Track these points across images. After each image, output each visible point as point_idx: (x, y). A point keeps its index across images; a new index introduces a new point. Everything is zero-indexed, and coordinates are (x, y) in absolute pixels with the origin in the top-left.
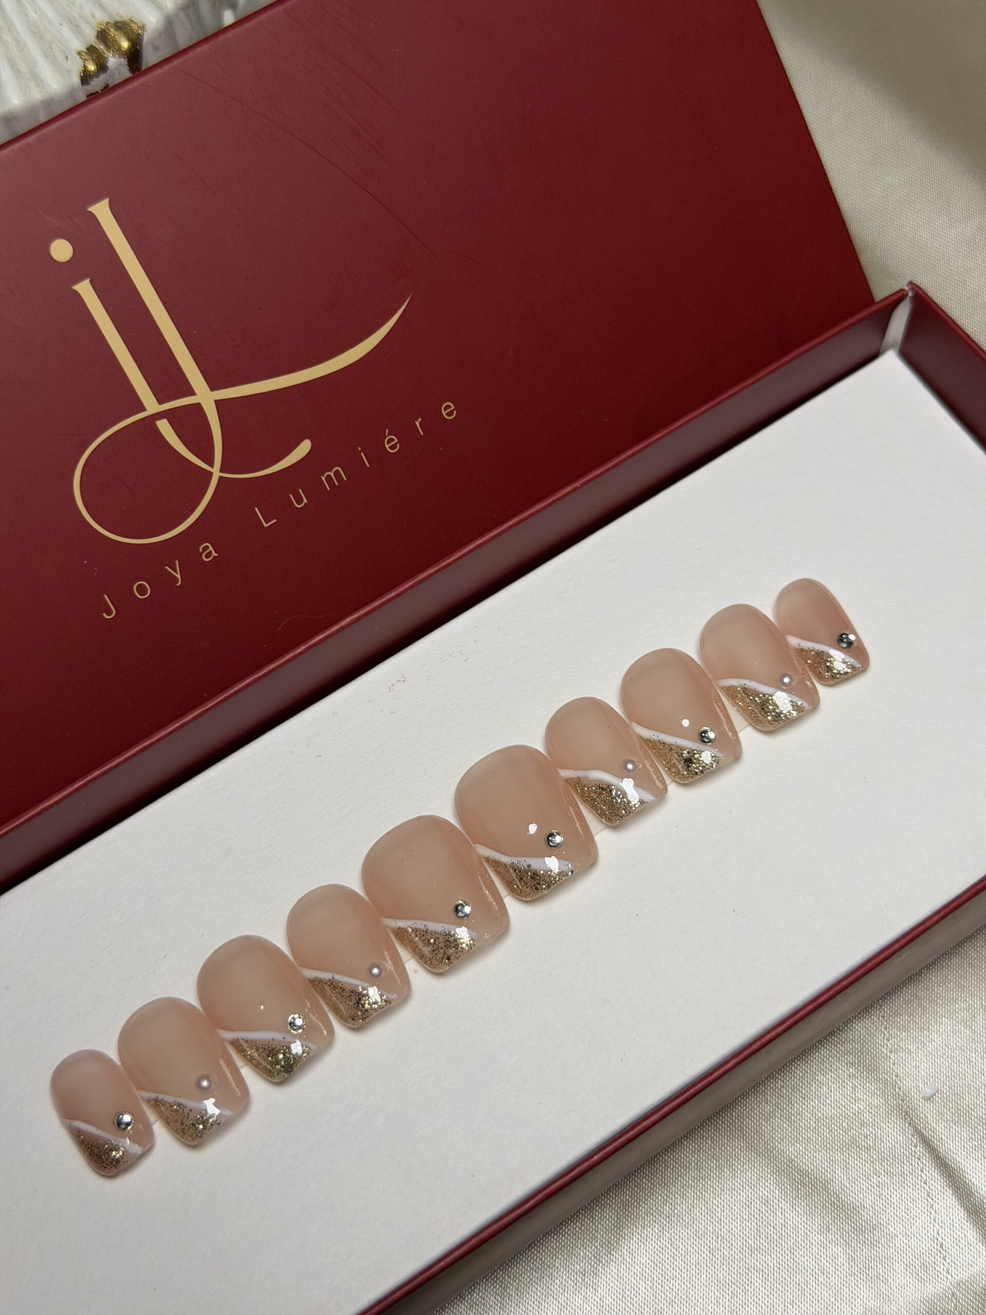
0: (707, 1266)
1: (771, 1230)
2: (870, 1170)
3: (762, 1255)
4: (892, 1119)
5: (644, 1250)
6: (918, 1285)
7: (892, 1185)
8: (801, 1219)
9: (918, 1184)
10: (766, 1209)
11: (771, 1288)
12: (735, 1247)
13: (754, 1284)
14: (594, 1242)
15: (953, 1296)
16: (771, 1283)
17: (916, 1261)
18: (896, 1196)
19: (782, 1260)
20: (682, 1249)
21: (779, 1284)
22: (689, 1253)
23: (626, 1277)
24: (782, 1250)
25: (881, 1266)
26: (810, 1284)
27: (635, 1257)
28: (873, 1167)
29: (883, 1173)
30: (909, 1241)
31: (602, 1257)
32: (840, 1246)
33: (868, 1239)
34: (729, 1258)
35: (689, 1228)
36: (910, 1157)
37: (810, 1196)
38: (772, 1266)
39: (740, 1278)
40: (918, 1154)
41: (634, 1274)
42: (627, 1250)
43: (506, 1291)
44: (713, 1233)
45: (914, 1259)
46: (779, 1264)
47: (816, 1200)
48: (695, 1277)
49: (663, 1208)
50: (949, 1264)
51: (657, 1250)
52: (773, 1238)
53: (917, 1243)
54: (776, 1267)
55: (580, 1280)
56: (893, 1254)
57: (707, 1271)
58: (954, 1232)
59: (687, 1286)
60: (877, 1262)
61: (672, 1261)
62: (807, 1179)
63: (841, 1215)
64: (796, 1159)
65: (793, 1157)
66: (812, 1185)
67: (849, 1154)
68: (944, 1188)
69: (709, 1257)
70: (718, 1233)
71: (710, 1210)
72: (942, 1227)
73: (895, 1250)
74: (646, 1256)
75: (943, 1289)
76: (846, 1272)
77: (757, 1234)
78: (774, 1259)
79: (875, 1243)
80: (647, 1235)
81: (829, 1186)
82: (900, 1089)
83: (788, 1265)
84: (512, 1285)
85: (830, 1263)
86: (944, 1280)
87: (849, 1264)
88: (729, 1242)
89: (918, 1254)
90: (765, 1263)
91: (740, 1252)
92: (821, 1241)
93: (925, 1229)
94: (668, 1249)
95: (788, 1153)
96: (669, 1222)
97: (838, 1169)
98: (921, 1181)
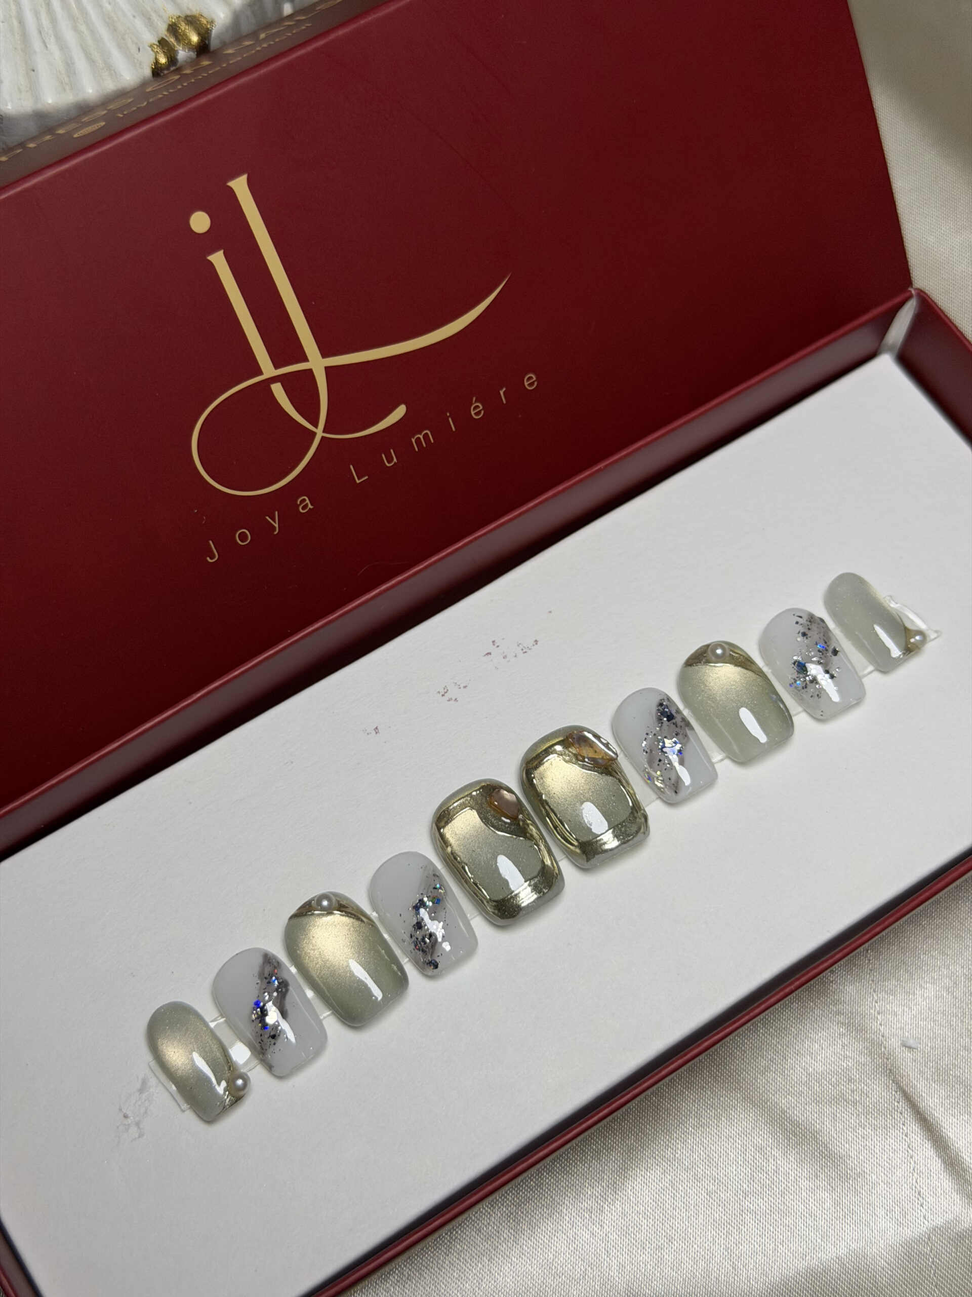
1: (763, 1175)
2: (856, 1122)
4: (878, 1076)
5: (647, 1191)
7: (875, 1136)
8: (792, 1166)
9: (900, 1136)
10: (760, 1156)
12: (730, 1190)
14: (600, 1182)
15: (930, 1240)
17: (896, 1207)
18: (879, 1146)
19: (774, 1204)
21: (770, 1225)
26: (799, 1225)
27: (638, 1197)
28: (859, 1120)
29: (868, 1126)
31: (608, 1196)
32: (827, 1192)
33: (852, 1185)
34: (725, 1200)
35: (689, 1172)
36: (893, 1111)
37: (801, 1145)
38: (764, 1208)
39: (734, 1219)
40: (901, 1108)
42: (631, 1191)
44: (710, 1177)
46: (771, 1207)
49: (665, 1152)
51: (659, 1191)
55: (588, 1217)
56: (875, 1200)
58: (931, 1181)
62: (798, 1129)
63: (828, 1164)
64: (788, 1111)
65: (785, 1109)
66: (802, 1135)
67: (836, 1107)
68: (923, 1141)
70: (715, 1177)
71: (708, 1156)
73: (877, 1197)
75: (920, 1233)
78: (766, 1202)
79: (859, 1189)
80: (649, 1177)
81: (818, 1136)
82: (885, 1048)
86: (921, 1225)
87: (835, 1208)
88: (725, 1186)
89: (897, 1201)
90: (758, 1205)
92: (809, 1186)
93: (905, 1177)
94: (669, 1190)
95: (780, 1104)
96: (670, 1166)
97: (827, 1121)
98: (903, 1133)
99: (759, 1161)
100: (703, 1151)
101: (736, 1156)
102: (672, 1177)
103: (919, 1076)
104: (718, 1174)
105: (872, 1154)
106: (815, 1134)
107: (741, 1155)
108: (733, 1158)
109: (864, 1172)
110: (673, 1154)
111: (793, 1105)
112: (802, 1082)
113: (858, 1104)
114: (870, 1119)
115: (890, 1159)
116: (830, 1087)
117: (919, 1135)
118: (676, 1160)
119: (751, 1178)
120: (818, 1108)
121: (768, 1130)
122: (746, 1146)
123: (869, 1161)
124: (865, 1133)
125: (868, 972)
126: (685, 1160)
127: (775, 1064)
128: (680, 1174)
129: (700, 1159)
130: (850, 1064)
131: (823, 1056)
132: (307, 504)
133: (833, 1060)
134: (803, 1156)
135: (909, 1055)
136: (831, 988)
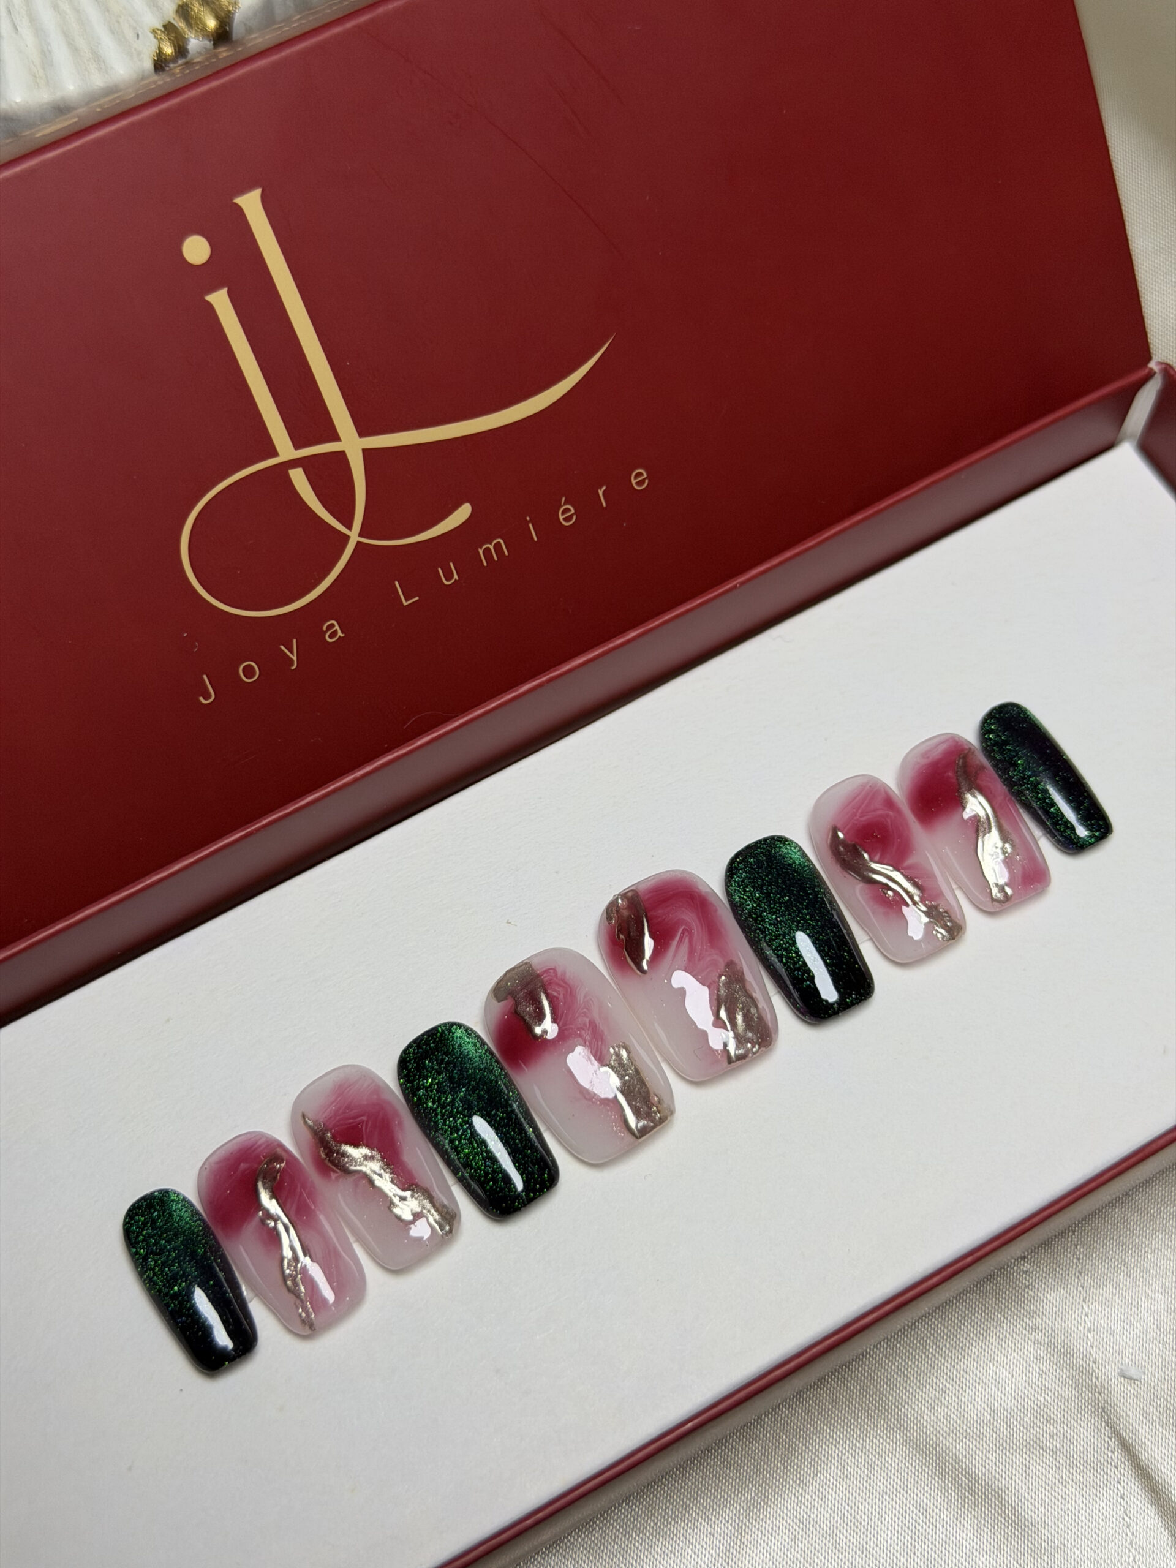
2: (1055, 1478)
4: (1086, 1416)
8: (967, 1534)
9: (1114, 1498)
10: (924, 1520)
18: (1086, 1511)
28: (1059, 1474)
29: (1071, 1483)
37: (980, 1506)
40: (1116, 1461)
63: (1016, 1533)
64: (964, 1460)
65: (961, 1457)
66: (982, 1493)
67: (1029, 1456)
68: (1145, 1505)
71: (854, 1517)
72: (1139, 1553)
81: (1003, 1495)
82: (1097, 1378)
95: (954, 1451)
99: (922, 1527)
100: (848, 1511)
101: (892, 1519)
102: (805, 1545)
103: (1141, 1417)
104: (867, 1543)
105: (1075, 1521)
106: (1000, 1493)
107: (898, 1519)
108: (888, 1522)
109: (1064, 1545)
110: (807, 1513)
111: (970, 1452)
112: (983, 1421)
113: (1058, 1452)
114: (1075, 1474)
115: (1099, 1529)
116: (1022, 1428)
117: (1139, 1498)
118: (812, 1523)
119: (911, 1550)
120: (1004, 1457)
121: (936, 1485)
122: (906, 1505)
123: (1071, 1531)
124: (1067, 1492)
125: (1077, 1275)
126: (823, 1522)
127: (948, 1395)
128: (815, 1542)
129: (844, 1521)
130: (1049, 1399)
131: (1013, 1386)
132: (336, 631)
133: (1026, 1392)
134: (983, 1522)
135: (1129, 1388)
136: (1026, 1295)
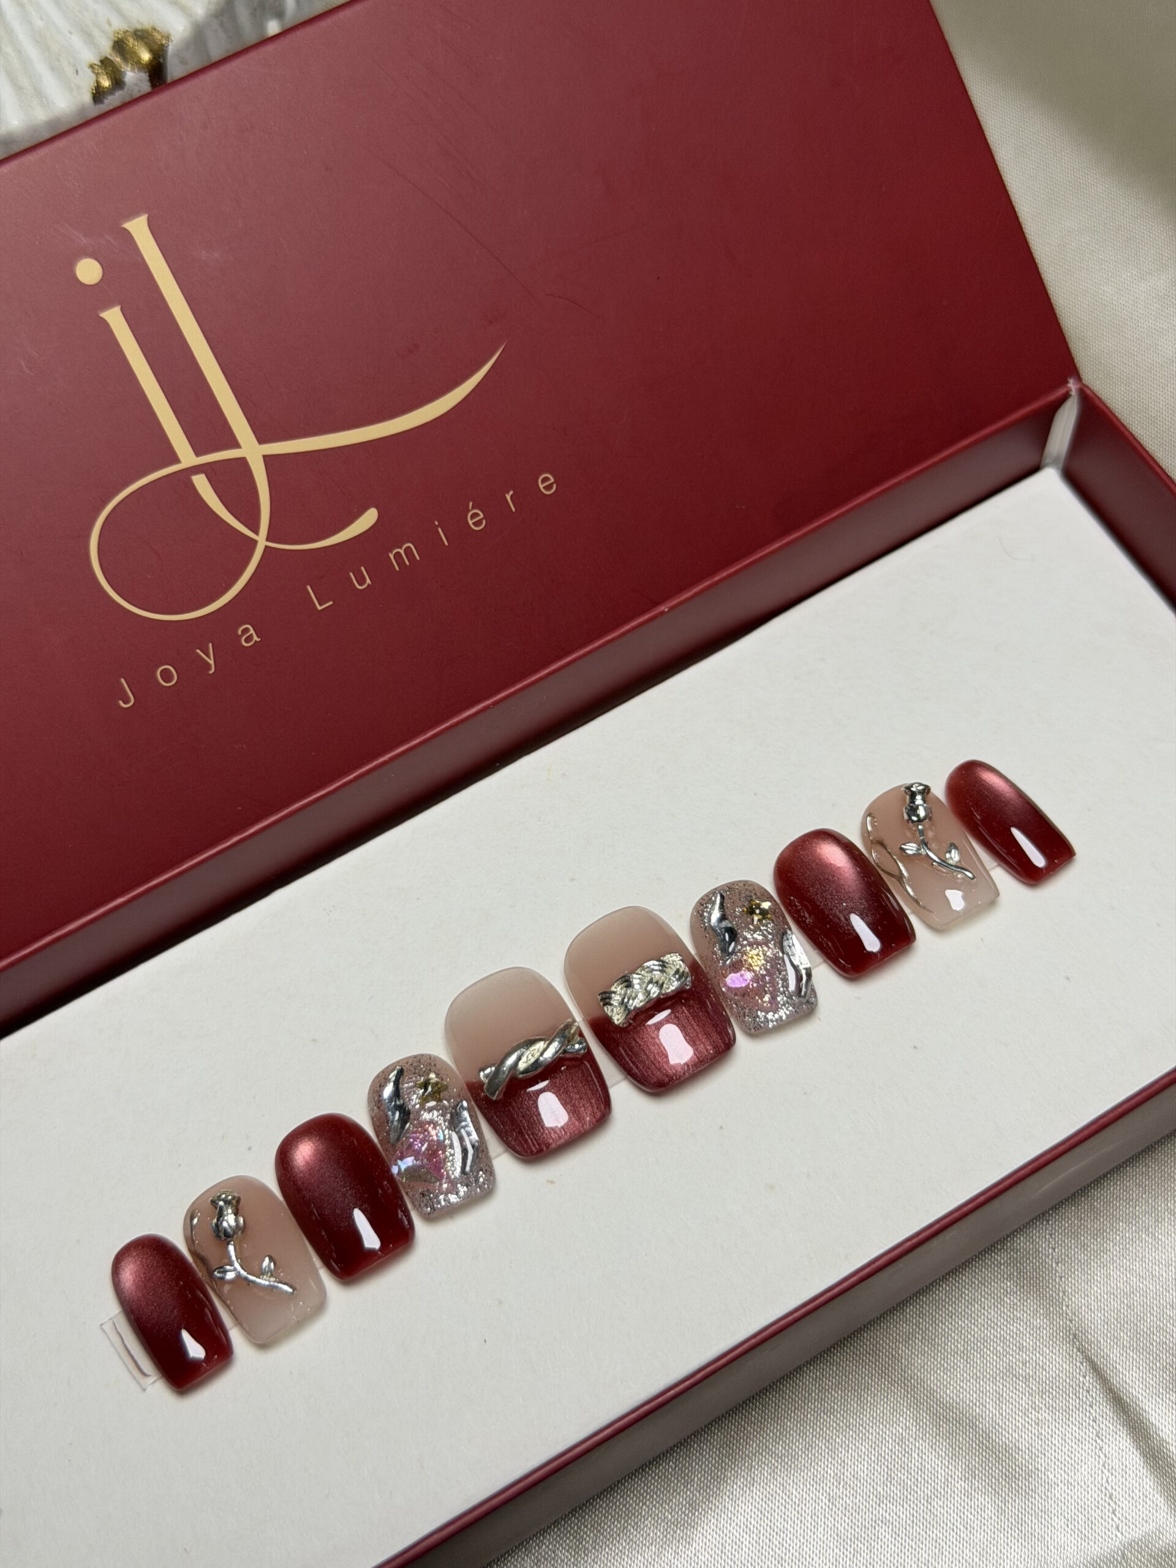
0: (825, 1517)
1: (904, 1475)
2: (1028, 1404)
3: (893, 1505)
4: (1058, 1342)
6: (1081, 1544)
7: (1054, 1422)
8: (942, 1462)
9: (1085, 1421)
10: (900, 1450)
11: (902, 1544)
12: (860, 1495)
13: (881, 1540)
15: (1124, 1558)
16: (902, 1538)
17: (1080, 1515)
18: (1059, 1436)
20: (795, 1496)
21: (912, 1540)
22: (804, 1502)
23: (727, 1528)
24: (917, 1499)
25: (1036, 1521)
26: (950, 1540)
27: (738, 1505)
28: (1032, 1401)
29: (1044, 1408)
30: (1071, 1490)
32: (988, 1496)
33: (1022, 1488)
35: (806, 1471)
36: (1077, 1389)
37: (954, 1434)
38: (905, 1518)
39: (865, 1532)
40: (1087, 1385)
41: (737, 1524)
43: (582, 1543)
44: (833, 1478)
45: (1077, 1513)
47: (961, 1439)
48: (811, 1530)
50: (1119, 1519)
52: (907, 1484)
53: (1081, 1493)
54: (910, 1519)
56: (1051, 1506)
57: (825, 1523)
58: (1126, 1480)
59: (800, 1541)
60: (1032, 1515)
61: (783, 1510)
62: (951, 1414)
66: (956, 1421)
68: (1116, 1427)
69: (829, 1507)
71: (832, 1450)
72: (1112, 1474)
73: (1055, 1502)
74: (752, 1504)
75: (1111, 1550)
76: (995, 1527)
77: (887, 1479)
78: (907, 1510)
79: (1030, 1492)
80: (753, 1479)
81: (977, 1423)
82: (1067, 1306)
83: (923, 1518)
84: (589, 1536)
85: (974, 1516)
86: (1112, 1539)
87: (998, 1518)
89: (1081, 1507)
90: (896, 1514)
91: (866, 1500)
93: (1091, 1476)
96: (781, 1464)
97: (989, 1403)
98: (1089, 1418)
103: (1112, 1343)
105: (1048, 1445)
113: (1031, 1379)
117: (1111, 1420)
121: (911, 1415)
127: (922, 1330)
128: (794, 1475)
